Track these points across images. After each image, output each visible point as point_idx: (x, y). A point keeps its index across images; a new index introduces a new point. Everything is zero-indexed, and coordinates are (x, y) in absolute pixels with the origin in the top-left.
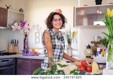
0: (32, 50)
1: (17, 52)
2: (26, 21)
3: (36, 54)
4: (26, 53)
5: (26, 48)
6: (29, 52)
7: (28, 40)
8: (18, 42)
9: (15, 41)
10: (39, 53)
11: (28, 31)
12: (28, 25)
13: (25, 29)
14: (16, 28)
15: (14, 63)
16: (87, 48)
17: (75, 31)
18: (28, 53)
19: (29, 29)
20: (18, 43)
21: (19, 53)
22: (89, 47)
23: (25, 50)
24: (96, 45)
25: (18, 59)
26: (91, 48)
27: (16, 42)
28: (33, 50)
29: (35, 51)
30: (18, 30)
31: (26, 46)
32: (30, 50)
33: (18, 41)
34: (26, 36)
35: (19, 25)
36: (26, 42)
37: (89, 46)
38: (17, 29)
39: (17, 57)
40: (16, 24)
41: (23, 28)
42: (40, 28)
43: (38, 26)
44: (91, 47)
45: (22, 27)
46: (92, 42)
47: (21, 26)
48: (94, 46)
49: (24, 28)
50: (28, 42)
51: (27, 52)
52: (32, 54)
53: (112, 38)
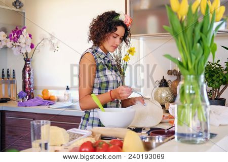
0: (43, 93)
1: (11, 98)
3: (49, 101)
4: (29, 99)
5: (27, 87)
7: (31, 72)
8: (14, 75)
9: (8, 72)
10: (56, 98)
11: (29, 50)
12: (30, 36)
13: (23, 46)
16: (160, 86)
18: (33, 98)
19: (32, 46)
20: (14, 78)
22: (164, 83)
23: (23, 92)
25: (6, 113)
26: (168, 86)
27: (8, 75)
28: (45, 91)
29: (48, 94)
30: (7, 47)
32: (39, 93)
33: (13, 73)
35: (8, 37)
37: (165, 80)
39: (4, 109)
40: (2, 35)
42: (57, 43)
43: (52, 37)
44: (169, 84)
45: (15, 41)
46: (170, 73)
47: (11, 39)
48: (175, 81)
50: (32, 74)
51: (31, 96)
52: (38, 102)
53: (187, 68)
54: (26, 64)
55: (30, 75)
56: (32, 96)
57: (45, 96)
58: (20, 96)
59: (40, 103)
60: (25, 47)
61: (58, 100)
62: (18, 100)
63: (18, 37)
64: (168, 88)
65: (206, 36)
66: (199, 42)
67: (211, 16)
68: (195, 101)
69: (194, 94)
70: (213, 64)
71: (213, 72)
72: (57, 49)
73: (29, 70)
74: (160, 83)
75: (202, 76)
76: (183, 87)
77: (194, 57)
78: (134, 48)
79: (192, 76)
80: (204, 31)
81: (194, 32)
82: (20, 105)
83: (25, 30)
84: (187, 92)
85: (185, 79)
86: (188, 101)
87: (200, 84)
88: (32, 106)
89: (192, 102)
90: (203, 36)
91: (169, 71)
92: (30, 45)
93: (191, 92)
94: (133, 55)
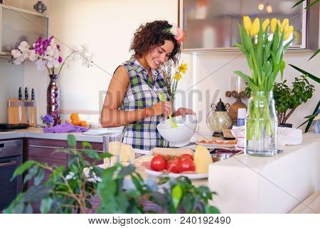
0: (71, 118)
1: (30, 124)
2: (51, 38)
3: (81, 127)
4: (55, 125)
5: (53, 110)
6: (63, 123)
7: (58, 92)
8: (33, 96)
9: (26, 91)
10: (88, 124)
11: (57, 65)
12: (58, 47)
13: (50, 59)
14: (26, 56)
15: (21, 152)
16: (216, 110)
17: (184, 63)
18: (59, 124)
19: (60, 60)
20: (33, 99)
21: (37, 126)
22: (221, 107)
23: (48, 116)
24: (240, 101)
25: (30, 141)
26: (226, 110)
27: (27, 96)
28: (74, 116)
29: (78, 119)
30: (30, 61)
31: (53, 107)
32: (66, 118)
33: (33, 93)
34: (53, 77)
35: (31, 48)
36: (54, 95)
37: (223, 103)
38: (27, 60)
39: (27, 136)
40: (24, 46)
41: (42, 57)
42: (91, 57)
43: (84, 49)
44: (228, 108)
45: (41, 54)
46: (229, 94)
47: (36, 51)
48: (234, 104)
49: (45, 57)
50: (59, 94)
52: (69, 128)
53: (258, 84)
54: (51, 82)
55: (56, 95)
56: (58, 121)
57: (75, 122)
58: (46, 120)
59: (71, 129)
60: (52, 61)
61: (91, 127)
62: (44, 125)
63: (45, 49)
64: (225, 113)
65: (276, 54)
66: (268, 59)
67: (280, 35)
68: (264, 116)
69: (264, 108)
70: (279, 84)
71: (279, 93)
72: (91, 64)
73: (56, 90)
74: (217, 107)
75: (271, 92)
76: (253, 103)
77: (264, 74)
78: (186, 65)
79: (261, 92)
80: (274, 48)
81: (264, 50)
82: (47, 131)
83: (53, 40)
84: (257, 106)
85: (254, 95)
86: (258, 116)
87: (269, 100)
88: (61, 132)
89: (261, 116)
90: (273, 55)
91: (227, 93)
92: (58, 58)
93: (260, 106)
94: (184, 73)
